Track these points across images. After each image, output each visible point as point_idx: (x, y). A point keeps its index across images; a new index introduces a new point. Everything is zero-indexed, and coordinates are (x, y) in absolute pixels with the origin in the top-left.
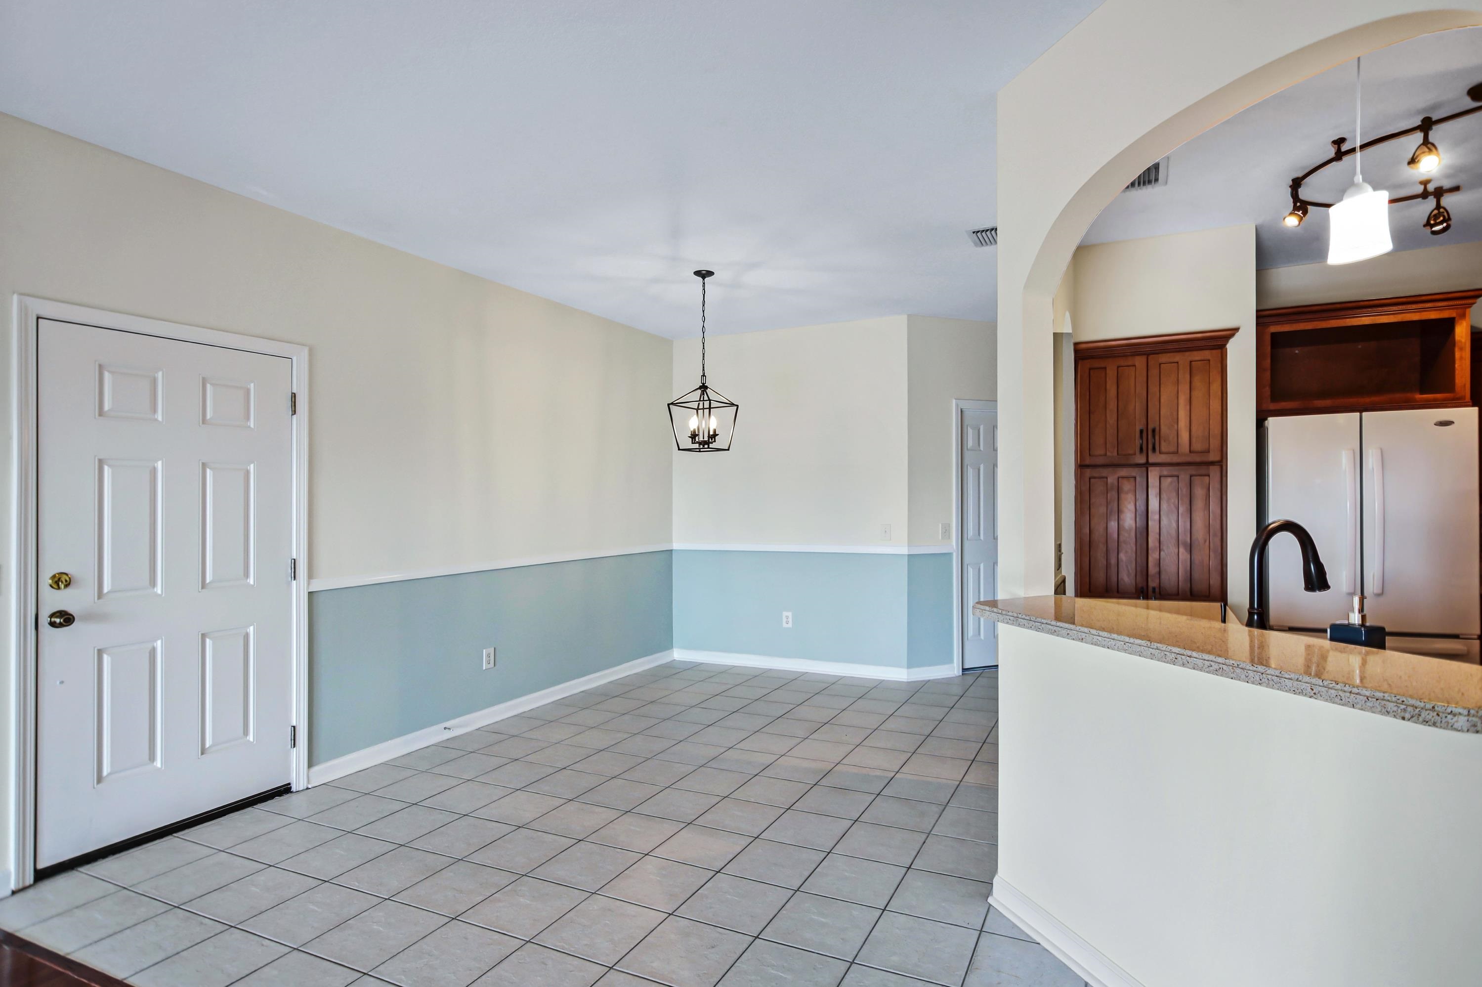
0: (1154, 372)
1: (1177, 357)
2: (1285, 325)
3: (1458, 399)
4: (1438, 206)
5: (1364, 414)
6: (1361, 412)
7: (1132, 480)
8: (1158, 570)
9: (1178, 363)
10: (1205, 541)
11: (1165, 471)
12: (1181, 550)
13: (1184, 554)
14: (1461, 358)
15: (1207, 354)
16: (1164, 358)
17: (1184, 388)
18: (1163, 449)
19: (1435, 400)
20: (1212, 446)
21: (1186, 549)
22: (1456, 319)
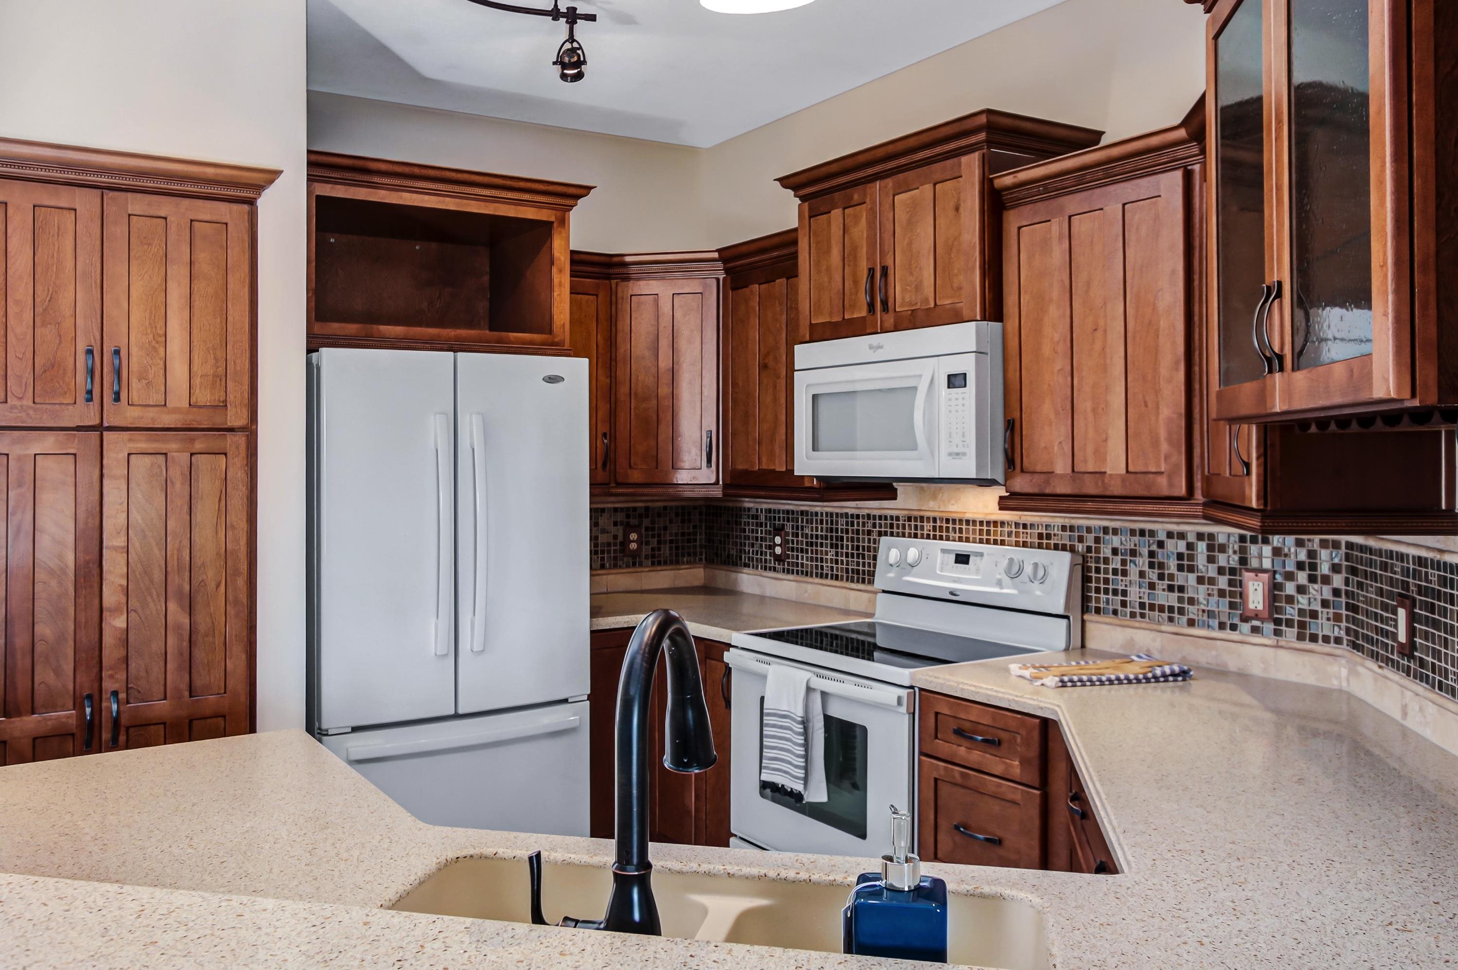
0: (117, 231)
1: (165, 206)
2: (338, 187)
3: (557, 344)
4: (571, 39)
5: (459, 354)
6: (455, 351)
7: (71, 457)
8: (125, 654)
9: (166, 218)
10: (218, 586)
11: (142, 443)
12: (172, 606)
13: (177, 614)
14: (560, 284)
15: (223, 211)
16: (137, 204)
17: (178, 273)
18: (135, 398)
19: (532, 342)
20: (231, 397)
21: (182, 607)
22: (555, 225)
